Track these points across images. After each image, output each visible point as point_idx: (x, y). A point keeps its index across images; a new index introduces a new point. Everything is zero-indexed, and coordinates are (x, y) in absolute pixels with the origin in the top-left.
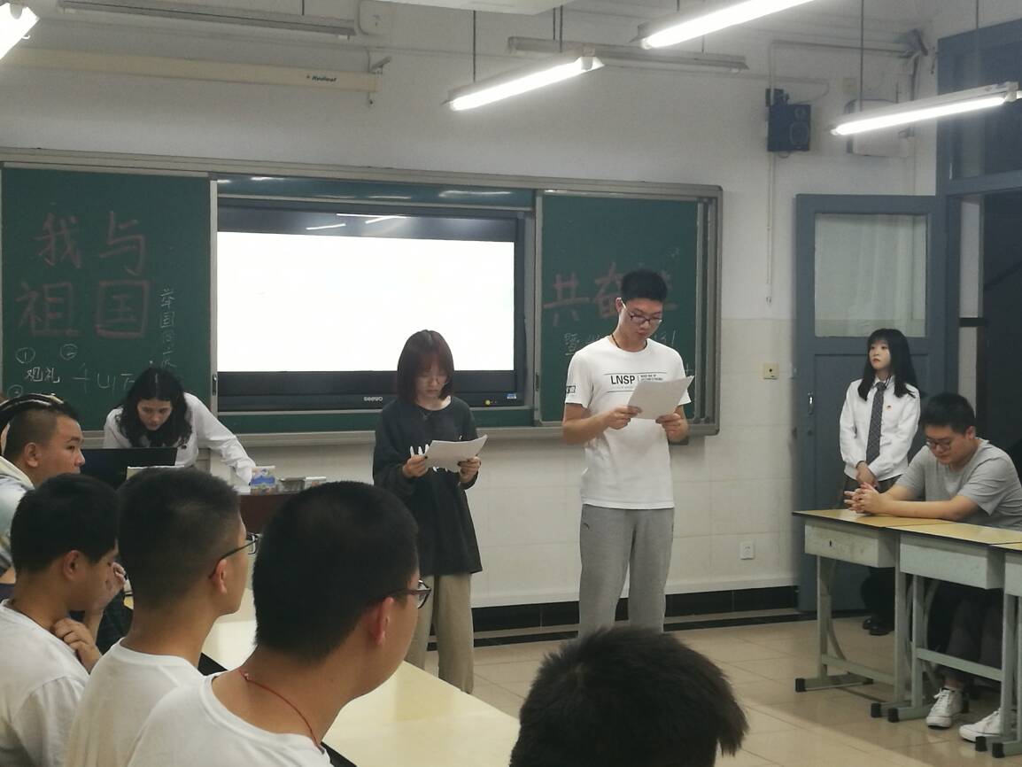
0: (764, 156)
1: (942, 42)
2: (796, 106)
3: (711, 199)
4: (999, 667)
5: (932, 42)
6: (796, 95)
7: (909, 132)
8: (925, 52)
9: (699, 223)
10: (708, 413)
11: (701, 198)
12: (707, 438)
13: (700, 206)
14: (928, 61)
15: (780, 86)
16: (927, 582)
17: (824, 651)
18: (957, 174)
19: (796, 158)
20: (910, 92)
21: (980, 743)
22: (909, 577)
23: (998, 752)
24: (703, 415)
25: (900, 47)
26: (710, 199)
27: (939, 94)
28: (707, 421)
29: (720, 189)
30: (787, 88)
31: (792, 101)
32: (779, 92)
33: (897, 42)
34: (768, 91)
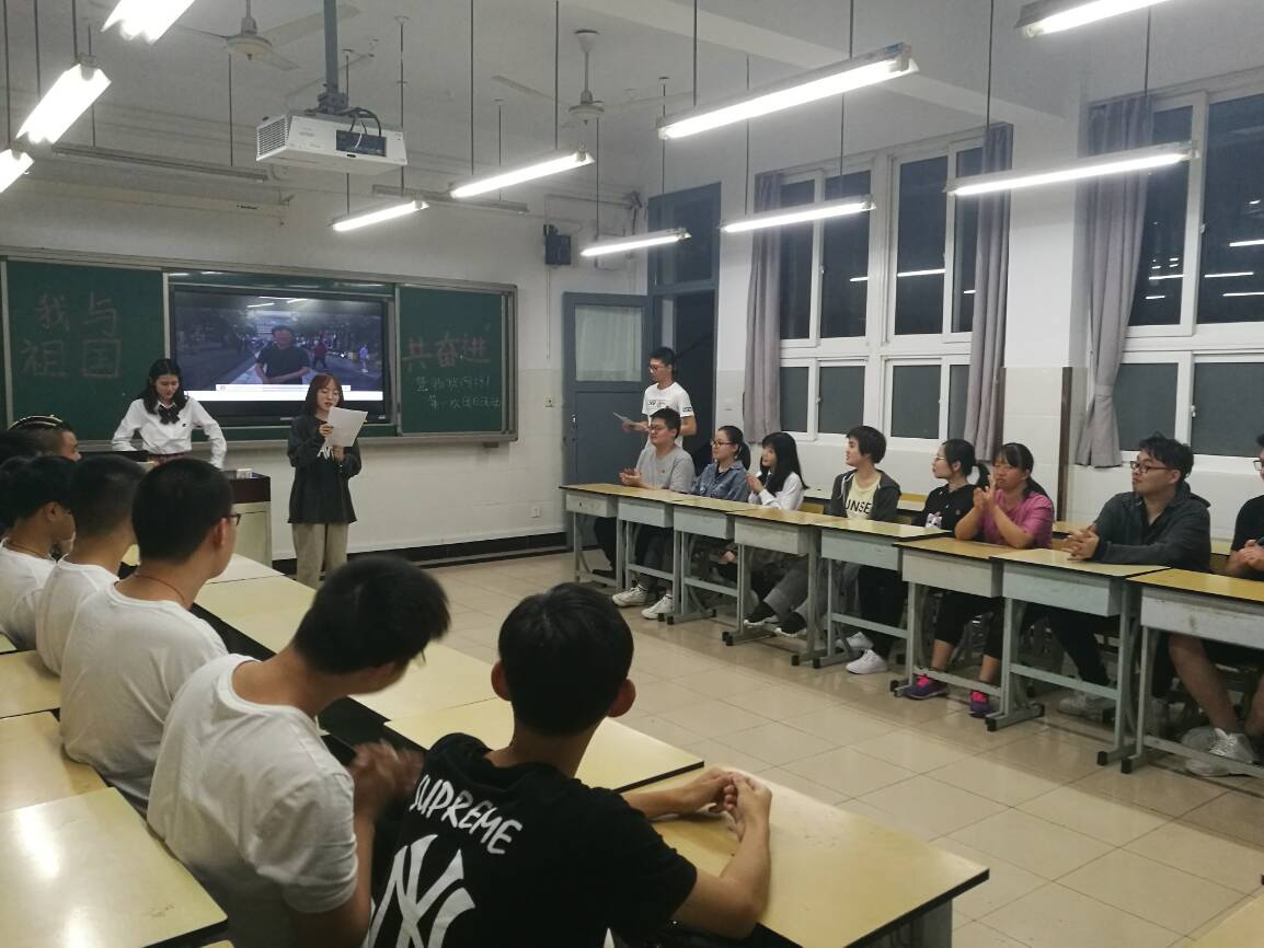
0: (543, 267)
1: (651, 199)
2: (561, 237)
3: (511, 293)
4: (671, 572)
5: (645, 200)
6: (562, 229)
7: (631, 255)
8: (641, 206)
9: (503, 308)
10: (511, 428)
11: (503, 293)
12: (511, 444)
13: (503, 298)
14: (642, 212)
15: (552, 223)
16: (634, 525)
17: (578, 568)
18: (659, 282)
19: (563, 269)
20: (632, 231)
21: (661, 617)
22: (624, 522)
23: (671, 621)
24: (507, 428)
25: (627, 202)
26: (509, 293)
27: (650, 231)
28: (511, 433)
29: (516, 287)
30: (557, 225)
31: (559, 234)
32: (551, 227)
33: (623, 199)
34: (545, 226)
